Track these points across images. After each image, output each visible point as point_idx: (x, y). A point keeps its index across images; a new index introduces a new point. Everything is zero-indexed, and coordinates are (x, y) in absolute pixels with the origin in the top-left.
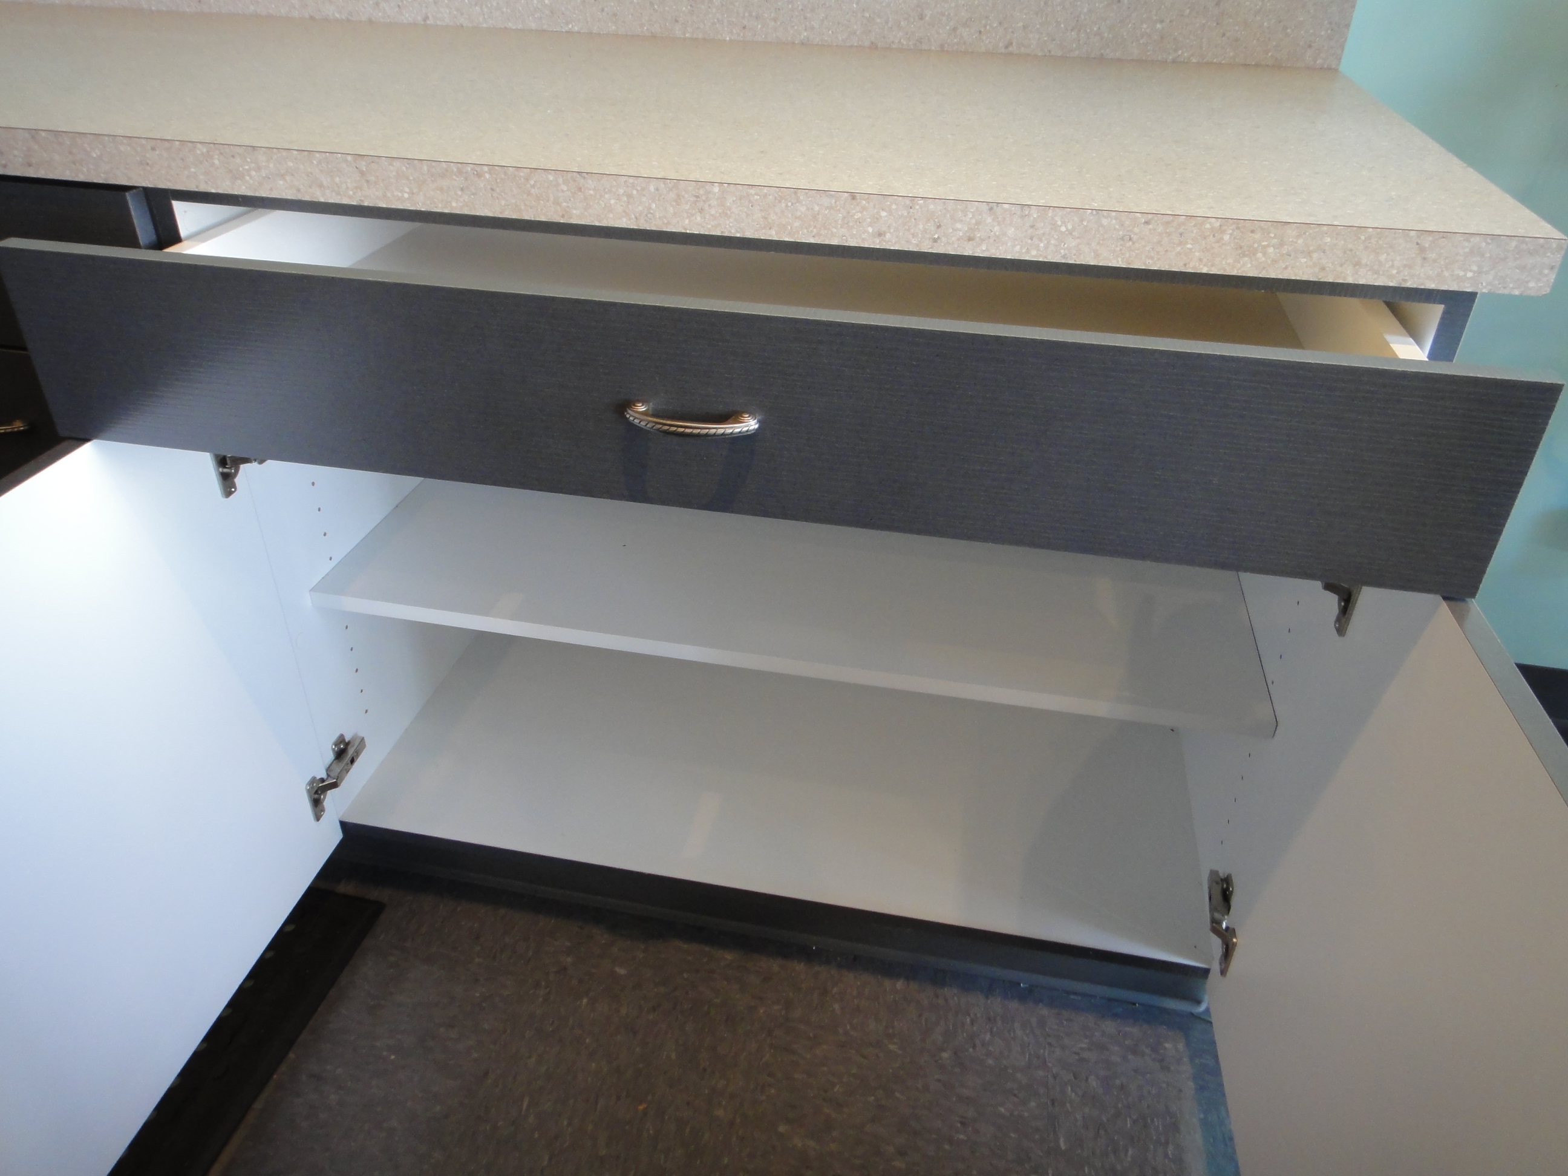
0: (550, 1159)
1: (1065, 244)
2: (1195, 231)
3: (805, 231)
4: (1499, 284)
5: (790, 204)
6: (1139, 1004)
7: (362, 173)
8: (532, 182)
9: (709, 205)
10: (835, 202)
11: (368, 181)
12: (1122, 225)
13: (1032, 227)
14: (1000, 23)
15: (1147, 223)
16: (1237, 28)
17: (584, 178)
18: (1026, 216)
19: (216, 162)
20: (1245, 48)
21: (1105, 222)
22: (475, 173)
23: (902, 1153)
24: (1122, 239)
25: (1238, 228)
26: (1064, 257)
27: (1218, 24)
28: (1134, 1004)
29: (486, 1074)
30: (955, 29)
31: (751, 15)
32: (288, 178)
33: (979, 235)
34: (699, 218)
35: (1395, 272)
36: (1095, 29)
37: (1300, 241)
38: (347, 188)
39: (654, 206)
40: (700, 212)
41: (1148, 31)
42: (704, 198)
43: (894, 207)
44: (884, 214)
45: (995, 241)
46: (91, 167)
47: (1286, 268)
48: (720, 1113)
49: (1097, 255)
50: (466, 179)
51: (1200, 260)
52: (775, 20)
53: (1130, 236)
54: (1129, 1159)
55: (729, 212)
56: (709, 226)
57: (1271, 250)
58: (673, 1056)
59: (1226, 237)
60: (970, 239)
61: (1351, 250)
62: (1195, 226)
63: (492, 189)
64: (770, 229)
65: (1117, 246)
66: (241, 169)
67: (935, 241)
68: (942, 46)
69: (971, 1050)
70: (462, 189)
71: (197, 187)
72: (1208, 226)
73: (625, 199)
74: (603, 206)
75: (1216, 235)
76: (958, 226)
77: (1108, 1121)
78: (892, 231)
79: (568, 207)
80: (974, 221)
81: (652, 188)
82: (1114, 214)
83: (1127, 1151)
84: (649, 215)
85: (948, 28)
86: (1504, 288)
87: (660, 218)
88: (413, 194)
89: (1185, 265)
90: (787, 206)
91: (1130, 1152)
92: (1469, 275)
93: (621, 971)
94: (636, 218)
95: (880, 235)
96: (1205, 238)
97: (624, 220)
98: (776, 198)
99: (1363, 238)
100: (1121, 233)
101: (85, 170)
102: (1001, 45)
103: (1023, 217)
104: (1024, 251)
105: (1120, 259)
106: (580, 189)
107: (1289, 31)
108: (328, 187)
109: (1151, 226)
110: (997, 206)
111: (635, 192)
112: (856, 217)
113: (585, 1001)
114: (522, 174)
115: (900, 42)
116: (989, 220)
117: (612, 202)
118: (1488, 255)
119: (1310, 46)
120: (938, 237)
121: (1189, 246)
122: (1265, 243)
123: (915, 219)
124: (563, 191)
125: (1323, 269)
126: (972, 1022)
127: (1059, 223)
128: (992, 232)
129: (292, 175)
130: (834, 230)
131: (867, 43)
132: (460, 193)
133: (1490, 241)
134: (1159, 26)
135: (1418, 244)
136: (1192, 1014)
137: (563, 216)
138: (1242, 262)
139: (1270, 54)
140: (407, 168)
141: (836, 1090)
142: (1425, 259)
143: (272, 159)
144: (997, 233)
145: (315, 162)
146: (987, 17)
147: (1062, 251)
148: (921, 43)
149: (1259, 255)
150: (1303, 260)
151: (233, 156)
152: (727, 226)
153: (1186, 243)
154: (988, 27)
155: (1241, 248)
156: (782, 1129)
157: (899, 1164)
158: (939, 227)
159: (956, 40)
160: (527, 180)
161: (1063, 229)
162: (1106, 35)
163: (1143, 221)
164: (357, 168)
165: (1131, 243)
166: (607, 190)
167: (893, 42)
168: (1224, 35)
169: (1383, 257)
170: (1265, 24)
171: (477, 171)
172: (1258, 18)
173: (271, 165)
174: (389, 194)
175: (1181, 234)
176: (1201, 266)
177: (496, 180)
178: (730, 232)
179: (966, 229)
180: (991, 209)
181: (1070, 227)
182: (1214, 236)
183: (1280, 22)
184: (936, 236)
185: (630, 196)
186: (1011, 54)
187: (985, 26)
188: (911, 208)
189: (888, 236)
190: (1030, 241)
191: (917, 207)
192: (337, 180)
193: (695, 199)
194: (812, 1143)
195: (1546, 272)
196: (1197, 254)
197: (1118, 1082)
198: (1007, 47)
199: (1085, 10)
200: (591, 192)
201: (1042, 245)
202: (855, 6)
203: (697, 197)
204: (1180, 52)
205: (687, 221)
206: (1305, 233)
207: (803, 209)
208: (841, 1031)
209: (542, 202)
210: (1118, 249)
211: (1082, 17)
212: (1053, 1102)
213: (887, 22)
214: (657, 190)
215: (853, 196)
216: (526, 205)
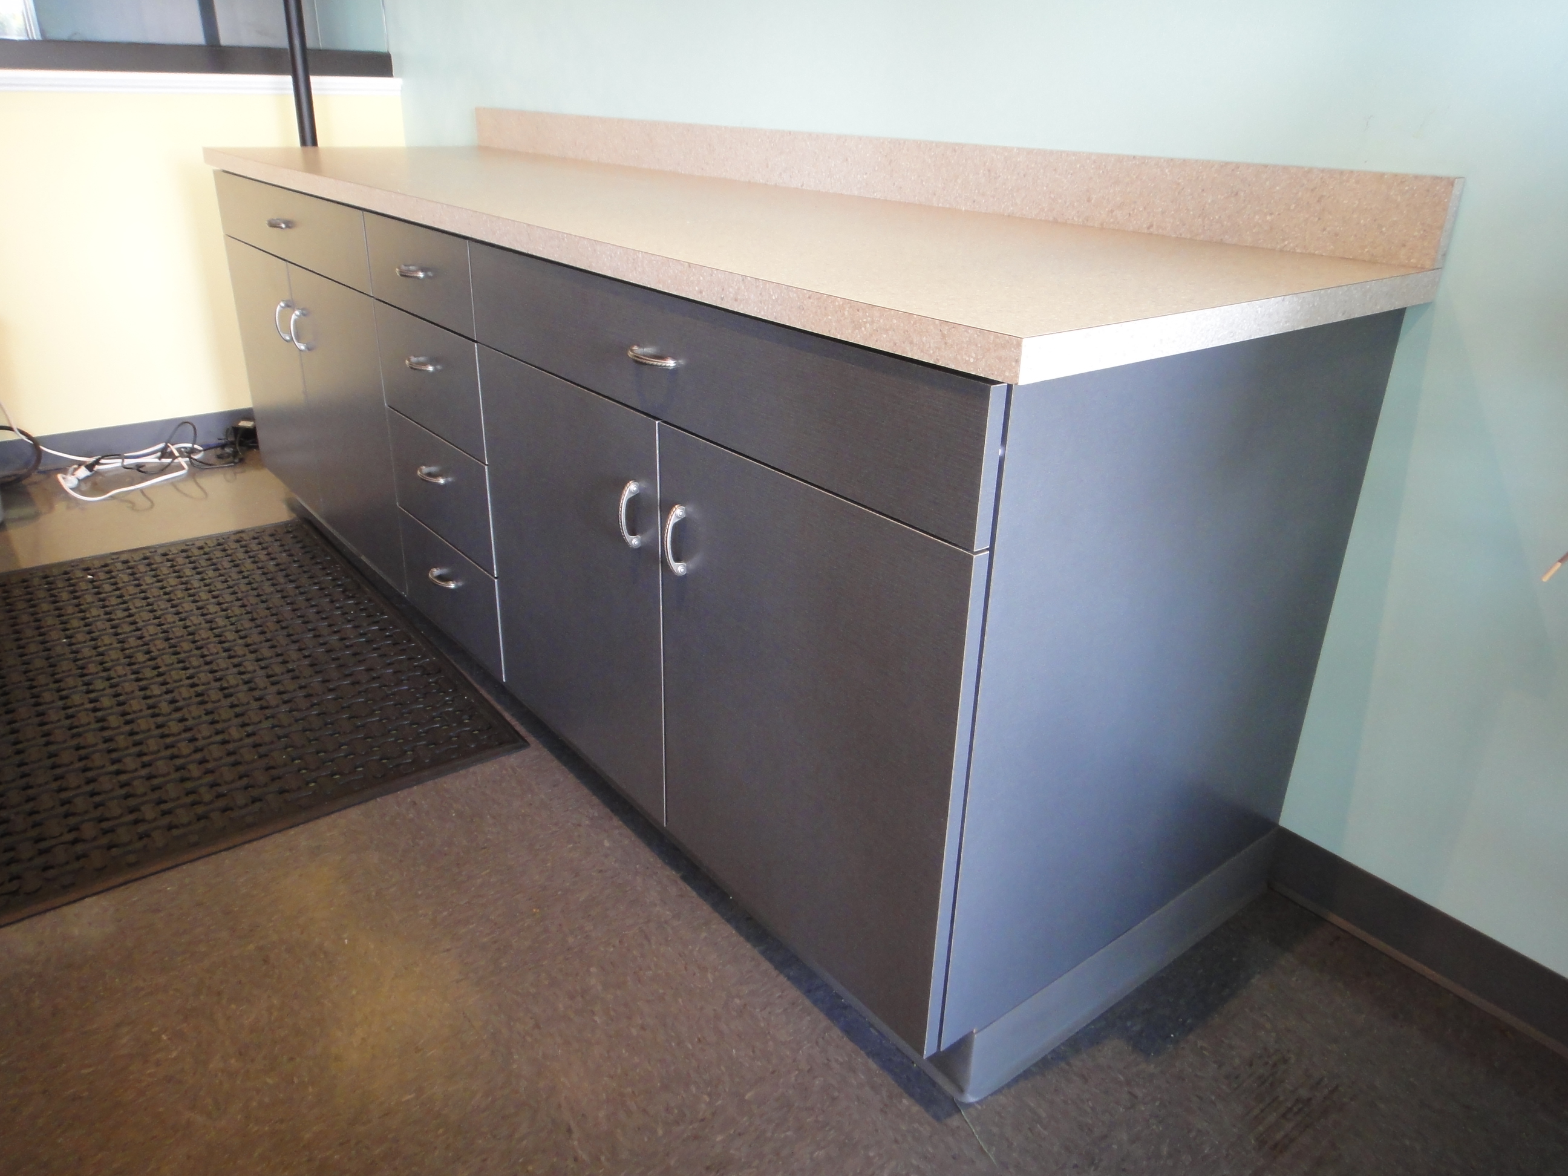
1: (775, 309)
2: (832, 307)
3: (673, 286)
4: (988, 370)
7: (528, 235)
8: (579, 245)
9: (638, 266)
10: (683, 268)
11: (530, 240)
12: (799, 298)
13: (760, 295)
14: (1145, 208)
15: (810, 298)
16: (1336, 224)
17: (596, 244)
19: (488, 225)
20: (1344, 242)
21: (791, 294)
24: (799, 308)
25: (851, 307)
26: (775, 317)
27: (1319, 219)
29: (485, 848)
30: (1112, 211)
31: (979, 192)
32: (507, 236)
33: (739, 298)
34: (634, 274)
35: (931, 352)
36: (1217, 217)
37: (882, 321)
38: (525, 243)
41: (1260, 221)
43: (705, 274)
44: (701, 278)
45: (745, 302)
47: (877, 340)
48: (571, 940)
49: (790, 319)
51: (836, 328)
52: (993, 197)
53: (802, 307)
54: (783, 1136)
58: (582, 899)
59: (846, 313)
60: (735, 300)
61: (907, 331)
62: (831, 303)
65: (798, 313)
68: (1102, 224)
72: (837, 303)
75: (842, 311)
76: (731, 290)
77: (798, 1107)
78: (705, 290)
80: (736, 287)
81: (619, 253)
82: (794, 289)
84: (618, 270)
85: (1107, 209)
86: (992, 374)
87: (622, 272)
88: (542, 248)
89: (829, 331)
90: (665, 269)
92: (972, 360)
93: (608, 843)
94: (615, 271)
95: (701, 292)
96: (837, 313)
97: (609, 271)
98: (661, 263)
99: (912, 322)
100: (799, 304)
102: (1145, 226)
103: (757, 287)
104: (758, 311)
105: (800, 323)
106: (595, 251)
107: (1384, 229)
108: (518, 242)
109: (811, 300)
110: (745, 278)
112: (691, 279)
113: (571, 846)
114: (576, 240)
115: (1073, 219)
116: (743, 288)
117: (605, 260)
118: (979, 345)
119: (1404, 245)
121: (830, 317)
122: (865, 320)
123: (713, 284)
124: (589, 252)
125: (894, 344)
126: (780, 997)
127: (772, 293)
128: (744, 295)
129: (509, 234)
130: (683, 287)
131: (1051, 219)
134: (1269, 218)
135: (941, 331)
136: (952, 1098)
137: (589, 267)
138: (854, 333)
139: (1366, 250)
140: (542, 233)
141: (648, 973)
142: (946, 343)
143: (503, 224)
144: (747, 297)
145: (515, 227)
146: (1135, 202)
147: (774, 313)
148: (1087, 220)
149: (863, 329)
150: (884, 336)
151: (493, 222)
152: (645, 280)
153: (829, 316)
154: (1136, 211)
155: (854, 322)
158: (723, 290)
159: (1112, 220)
161: (773, 298)
162: (1225, 223)
164: (526, 232)
165: (803, 312)
166: (603, 252)
167: (1068, 219)
168: (1324, 230)
169: (924, 340)
170: (1362, 221)
171: (562, 237)
172: (1355, 216)
173: (502, 228)
174: (536, 248)
175: (826, 308)
176: (837, 334)
177: (568, 243)
179: (734, 293)
180: (743, 280)
181: (776, 296)
183: (1375, 221)
184: (723, 296)
185: (612, 257)
186: (1151, 234)
187: (1134, 210)
188: (712, 275)
189: (704, 293)
190: (761, 304)
193: (633, 261)
196: (834, 324)
197: (836, 1094)
198: (1149, 228)
199: (1209, 201)
200: (599, 253)
201: (766, 308)
202: (1045, 188)
204: (1286, 243)
206: (883, 315)
207: (671, 271)
208: (690, 947)
210: (798, 315)
211: (1207, 206)
213: (1065, 202)
215: (690, 265)
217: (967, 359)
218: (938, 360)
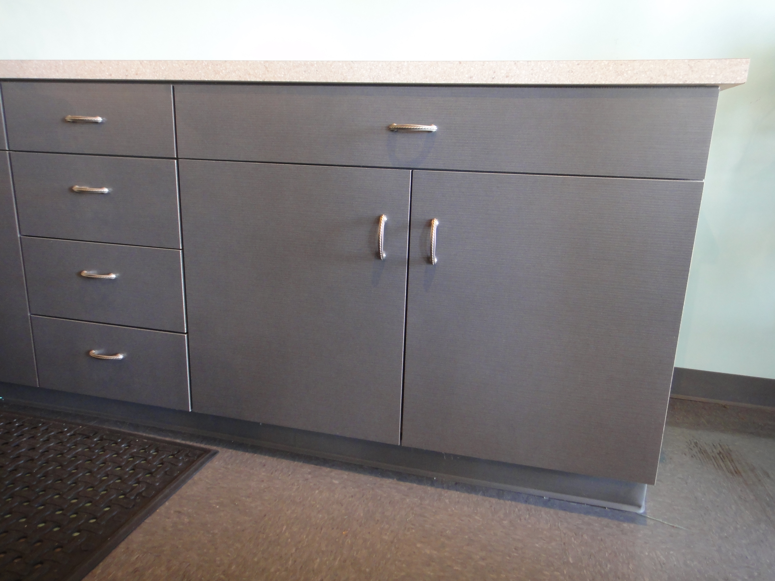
0: (296, 550)
1: (546, 76)
2: (598, 67)
3: (441, 78)
4: (725, 79)
5: (435, 68)
6: (608, 508)
7: (266, 68)
8: (333, 67)
9: (403, 70)
10: (453, 65)
11: (268, 71)
12: (568, 66)
13: (532, 69)
15: (578, 64)
17: (354, 63)
18: (529, 65)
19: (210, 68)
21: (561, 65)
22: (311, 64)
23: (483, 559)
24: (569, 72)
25: (615, 64)
26: (546, 81)
28: (606, 508)
29: (265, 515)
32: (237, 72)
33: (511, 75)
34: (398, 76)
35: (681, 77)
37: (641, 67)
38: (260, 74)
39: (380, 72)
40: (399, 74)
42: (400, 68)
43: (476, 65)
44: (472, 69)
45: (517, 76)
46: (161, 73)
47: (636, 79)
48: (386, 537)
49: (559, 80)
50: (307, 67)
51: (601, 78)
53: (572, 70)
54: (608, 568)
55: (410, 73)
56: (402, 79)
57: (629, 72)
58: (362, 515)
59: (611, 68)
60: (507, 77)
61: (662, 70)
62: (597, 64)
63: (317, 71)
64: (426, 78)
65: (567, 75)
66: (219, 70)
67: (493, 78)
69: (519, 521)
70: (305, 72)
71: (200, 78)
72: (603, 64)
73: (369, 70)
74: (360, 74)
75: (607, 67)
76: (502, 71)
77: (595, 553)
78: (475, 75)
79: (346, 75)
80: (508, 69)
81: (380, 65)
82: (565, 62)
83: (607, 566)
84: (378, 76)
86: (727, 81)
87: (382, 77)
88: (285, 75)
89: (595, 81)
90: (434, 68)
91: (609, 566)
92: (712, 76)
93: (336, 482)
94: (373, 78)
95: (471, 78)
96: (602, 69)
97: (368, 79)
98: (429, 66)
99: (666, 64)
100: (568, 69)
101: (158, 75)
104: (529, 80)
105: (568, 81)
106: (351, 68)
108: (252, 74)
109: (580, 66)
110: (518, 62)
111: (373, 67)
112: (461, 71)
113: (317, 491)
114: (329, 64)
116: (515, 68)
117: (364, 72)
118: (718, 67)
120: (494, 77)
121: (596, 73)
122: (627, 69)
123: (485, 70)
124: (345, 69)
125: (652, 78)
126: (519, 510)
127: (543, 67)
128: (516, 73)
129: (239, 71)
130: (452, 77)
132: (304, 73)
133: (718, 62)
135: (689, 65)
136: (636, 513)
137: (344, 79)
138: (618, 78)
140: (284, 64)
141: (447, 532)
142: (692, 71)
143: (232, 65)
144: (518, 73)
145: (249, 65)
147: (545, 79)
149: (625, 74)
150: (643, 75)
151: (217, 65)
152: (409, 79)
155: (617, 72)
156: (419, 545)
157: (482, 563)
158: (495, 72)
160: (331, 66)
161: (545, 69)
163: (577, 64)
164: (264, 66)
165: (572, 73)
166: (362, 67)
169: (676, 72)
171: (312, 64)
173: (231, 67)
174: (276, 76)
175: (592, 68)
176: (602, 81)
177: (319, 66)
178: (410, 81)
179: (505, 73)
180: (515, 64)
181: (547, 68)
182: (606, 68)
184: (493, 77)
185: (371, 69)
188: (483, 65)
189: (474, 78)
190: (531, 76)
191: (486, 65)
192: (256, 71)
193: (397, 68)
194: (435, 552)
195: (743, 73)
196: (600, 76)
197: (599, 538)
200: (356, 69)
201: (536, 77)
203: (398, 67)
205: (393, 78)
206: (642, 64)
208: (449, 510)
209: (336, 74)
210: (567, 76)
212: (564, 544)
214: (382, 66)
215: (460, 63)
216: (329, 76)
217: (709, 76)
218: (686, 81)
